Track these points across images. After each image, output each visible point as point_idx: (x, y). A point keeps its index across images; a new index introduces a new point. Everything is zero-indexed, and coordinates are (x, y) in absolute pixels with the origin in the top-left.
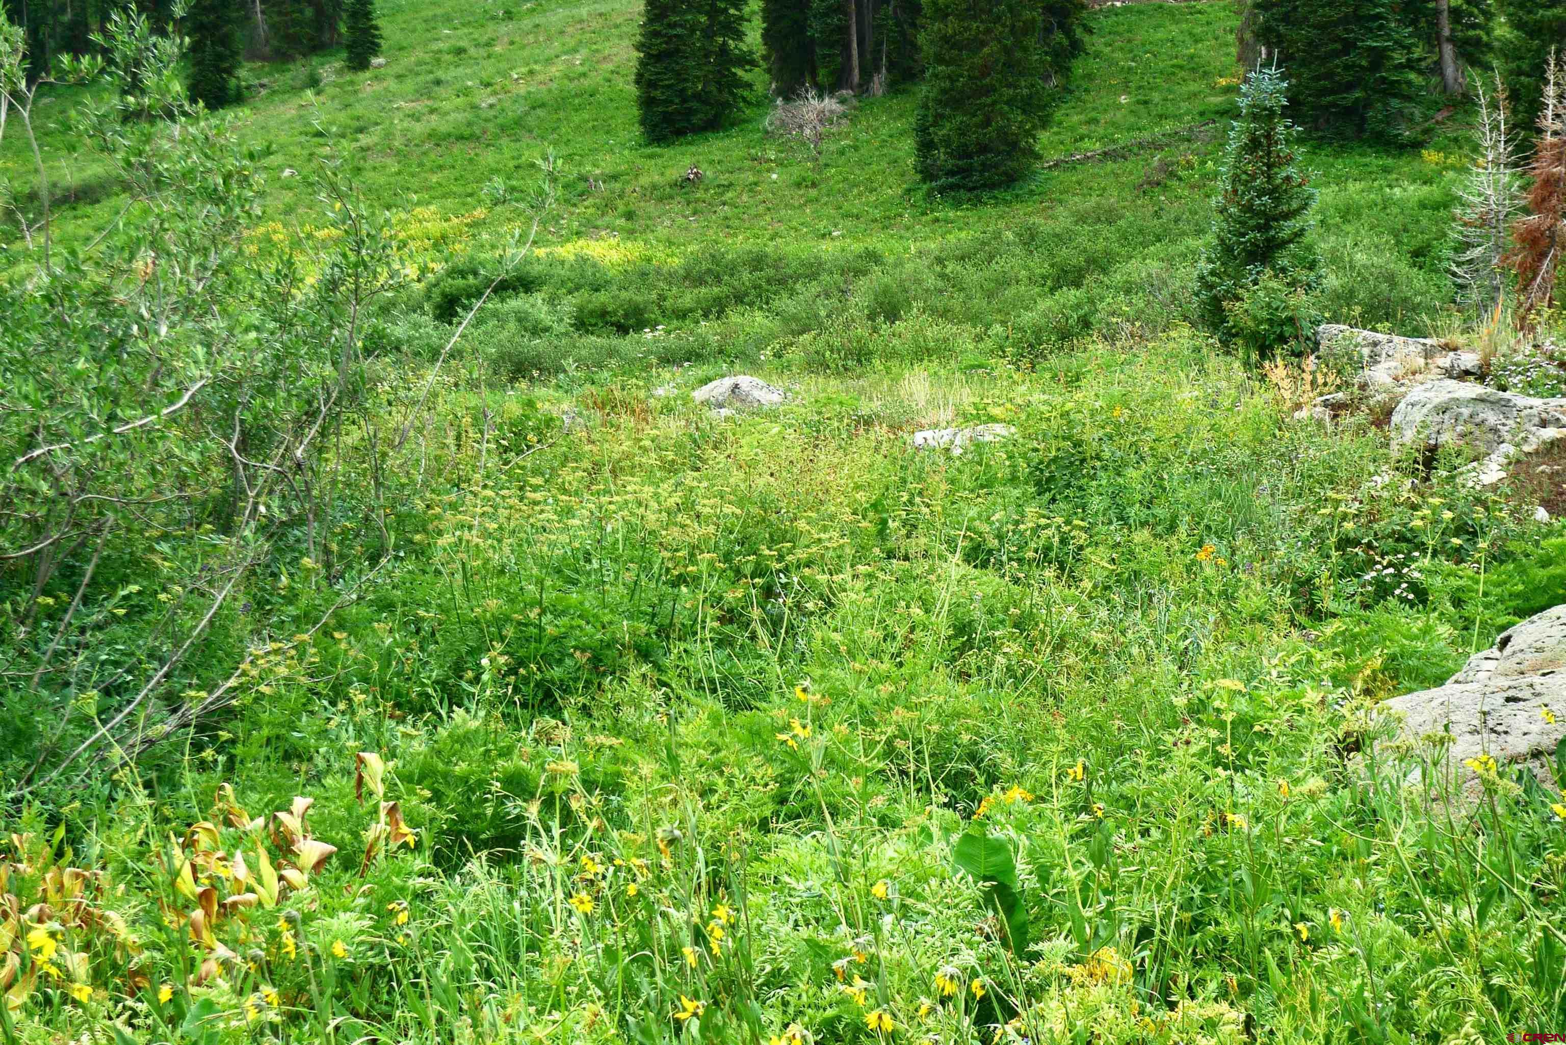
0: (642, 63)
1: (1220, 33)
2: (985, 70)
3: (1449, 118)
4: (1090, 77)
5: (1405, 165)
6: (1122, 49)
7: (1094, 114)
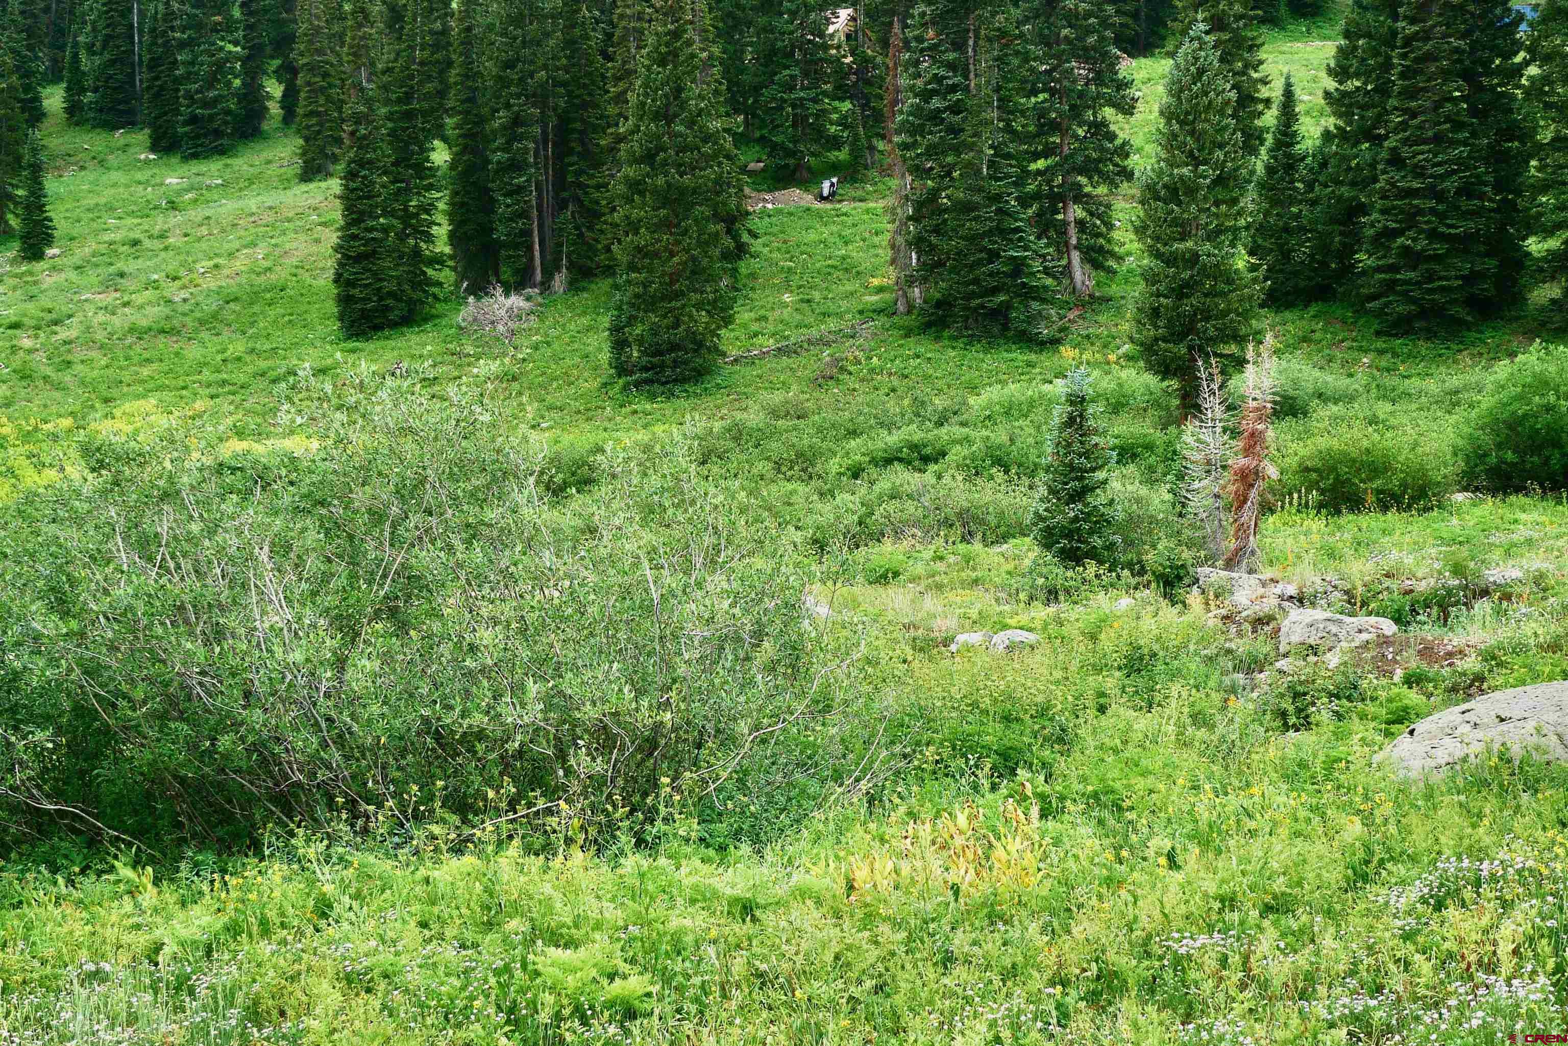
0: (341, 264)
1: (867, 235)
2: (674, 278)
3: (1079, 316)
4: (753, 276)
5: (1046, 360)
6: (779, 249)
7: (762, 312)
